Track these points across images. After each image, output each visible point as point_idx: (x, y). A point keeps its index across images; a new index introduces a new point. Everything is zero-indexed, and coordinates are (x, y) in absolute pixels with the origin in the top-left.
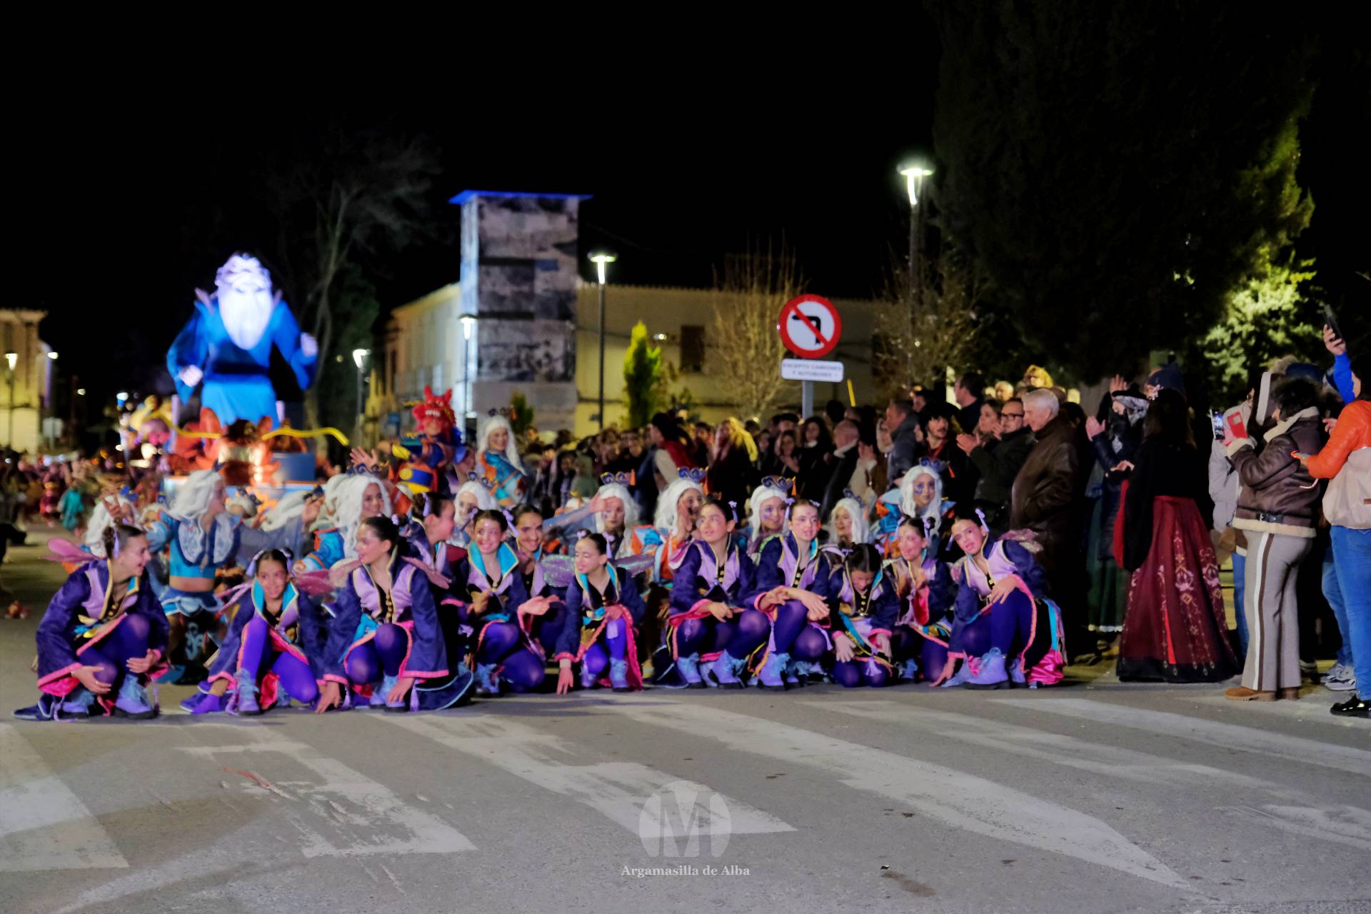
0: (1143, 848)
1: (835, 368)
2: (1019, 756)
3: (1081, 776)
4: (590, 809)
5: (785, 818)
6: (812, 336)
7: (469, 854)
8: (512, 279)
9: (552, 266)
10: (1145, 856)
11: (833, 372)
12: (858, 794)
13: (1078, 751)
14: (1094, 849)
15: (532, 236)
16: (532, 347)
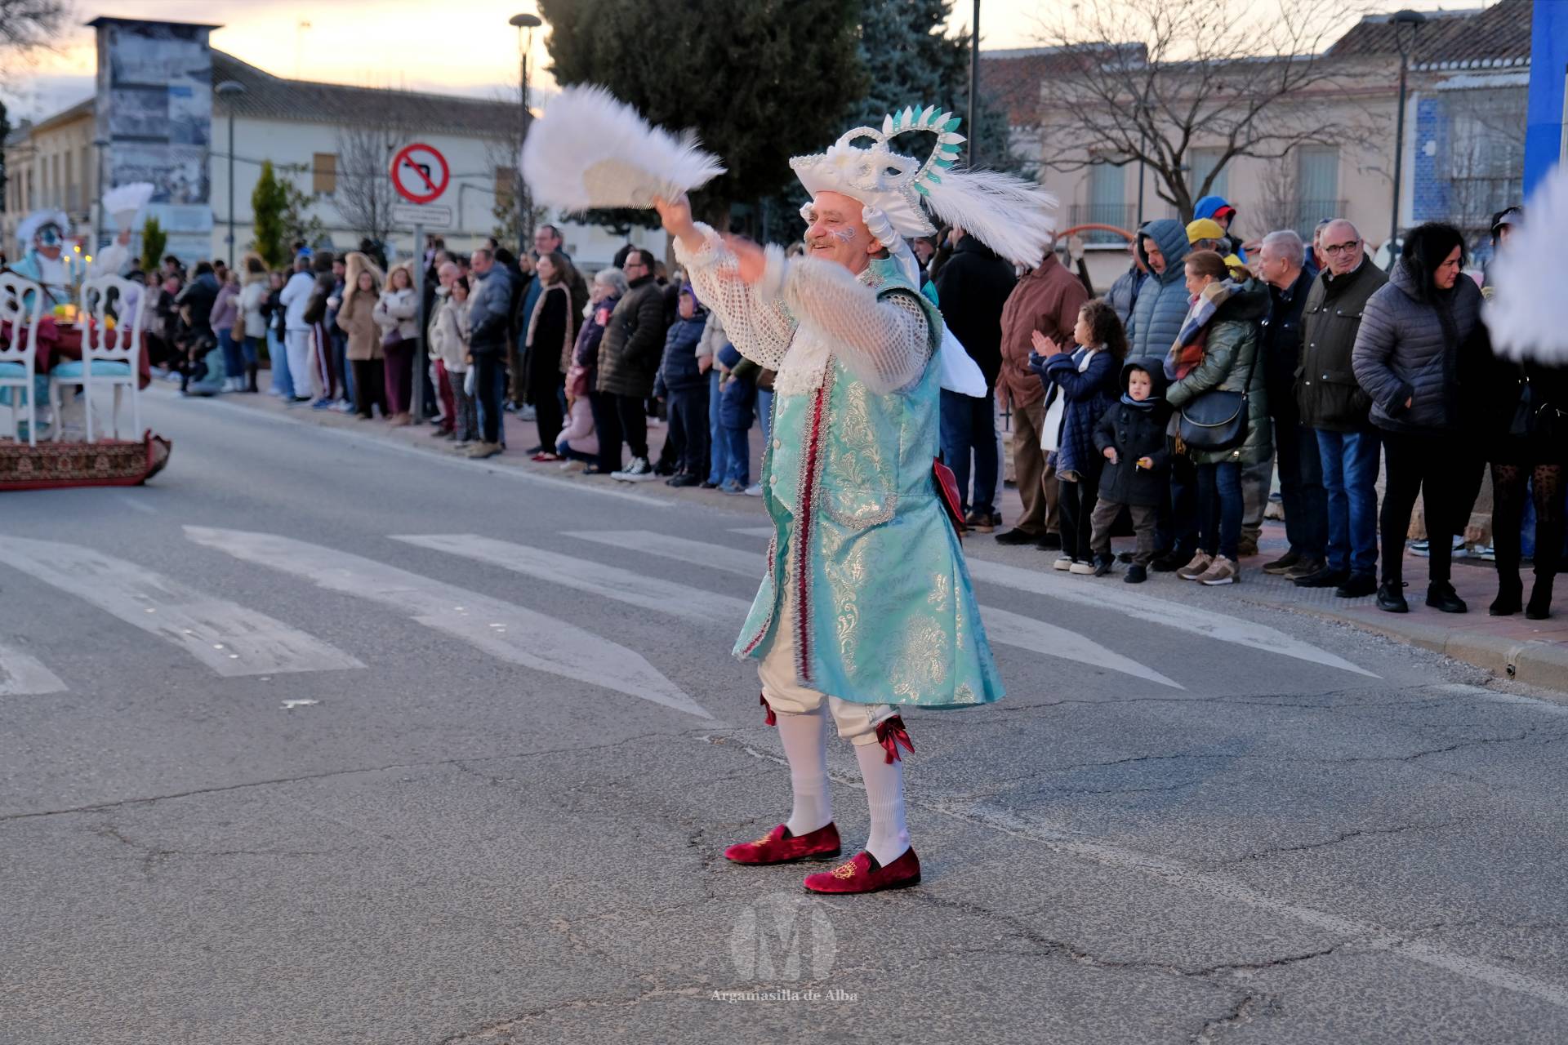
0: (670, 678)
1: (443, 213)
2: (577, 590)
3: (626, 611)
4: (183, 649)
5: (358, 655)
6: (422, 183)
7: (61, 694)
8: (146, 104)
9: (186, 93)
10: (671, 686)
11: (442, 217)
12: (427, 630)
13: (630, 585)
14: (626, 680)
15: (166, 64)
16: (169, 170)
